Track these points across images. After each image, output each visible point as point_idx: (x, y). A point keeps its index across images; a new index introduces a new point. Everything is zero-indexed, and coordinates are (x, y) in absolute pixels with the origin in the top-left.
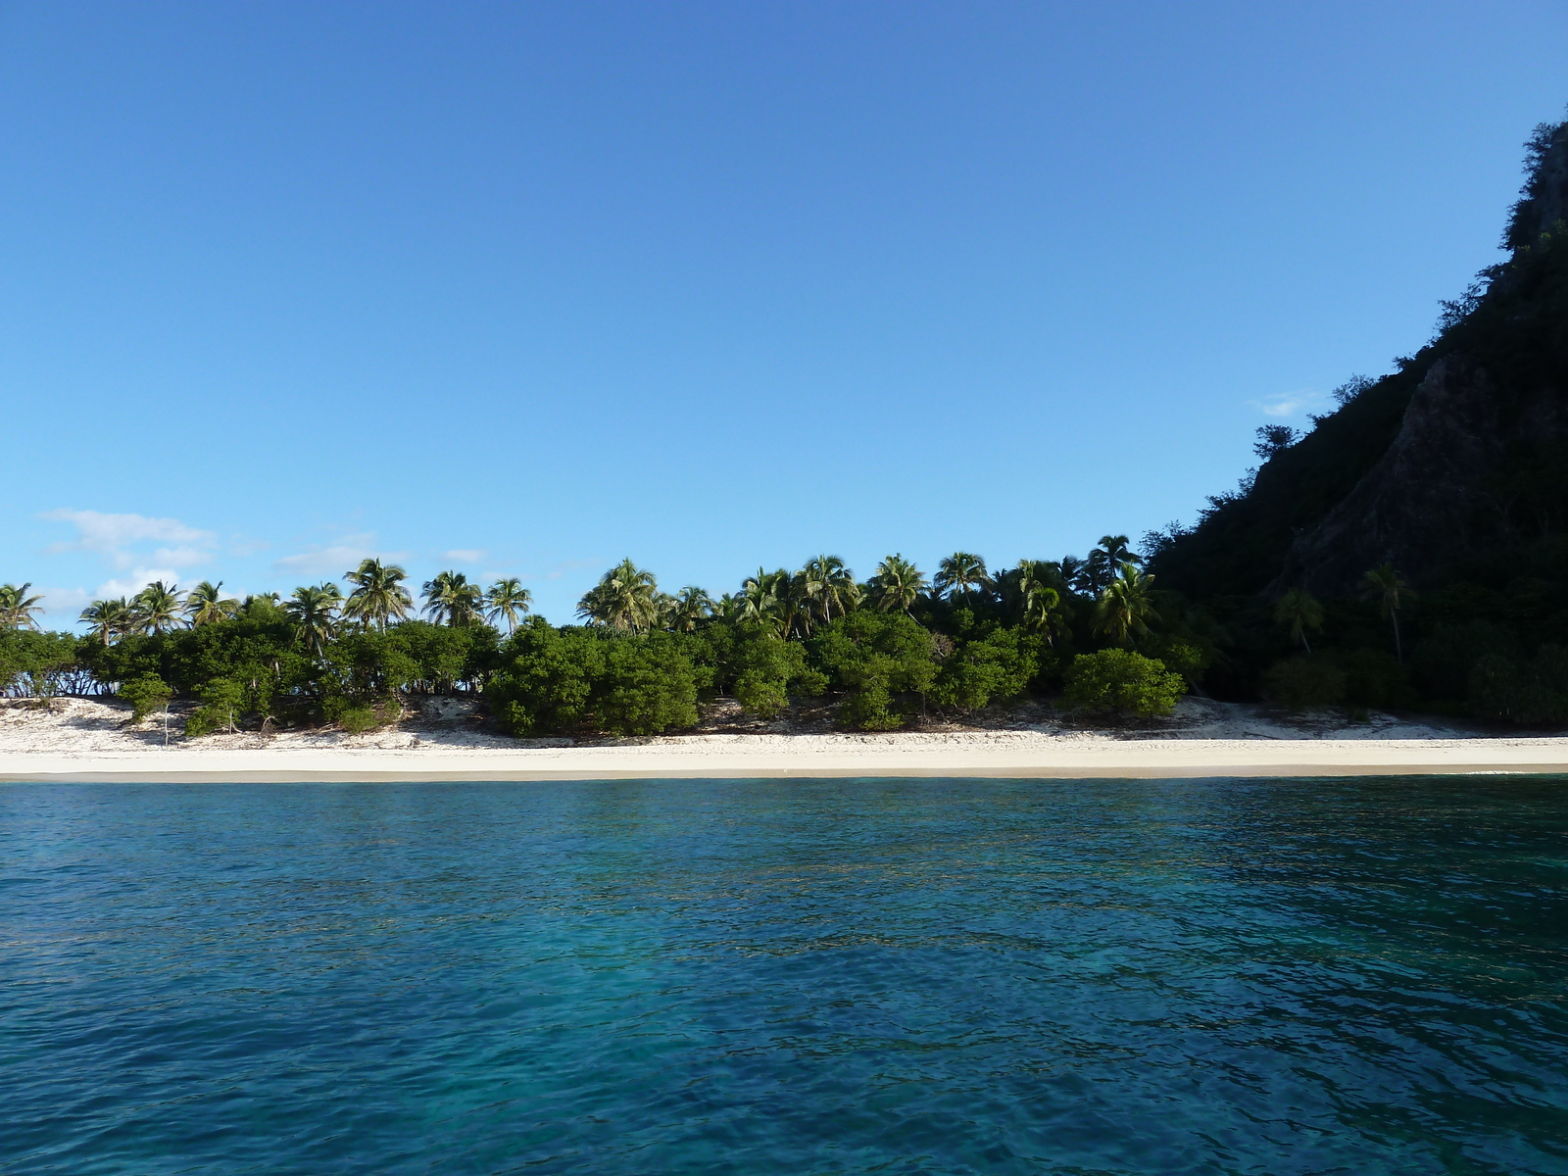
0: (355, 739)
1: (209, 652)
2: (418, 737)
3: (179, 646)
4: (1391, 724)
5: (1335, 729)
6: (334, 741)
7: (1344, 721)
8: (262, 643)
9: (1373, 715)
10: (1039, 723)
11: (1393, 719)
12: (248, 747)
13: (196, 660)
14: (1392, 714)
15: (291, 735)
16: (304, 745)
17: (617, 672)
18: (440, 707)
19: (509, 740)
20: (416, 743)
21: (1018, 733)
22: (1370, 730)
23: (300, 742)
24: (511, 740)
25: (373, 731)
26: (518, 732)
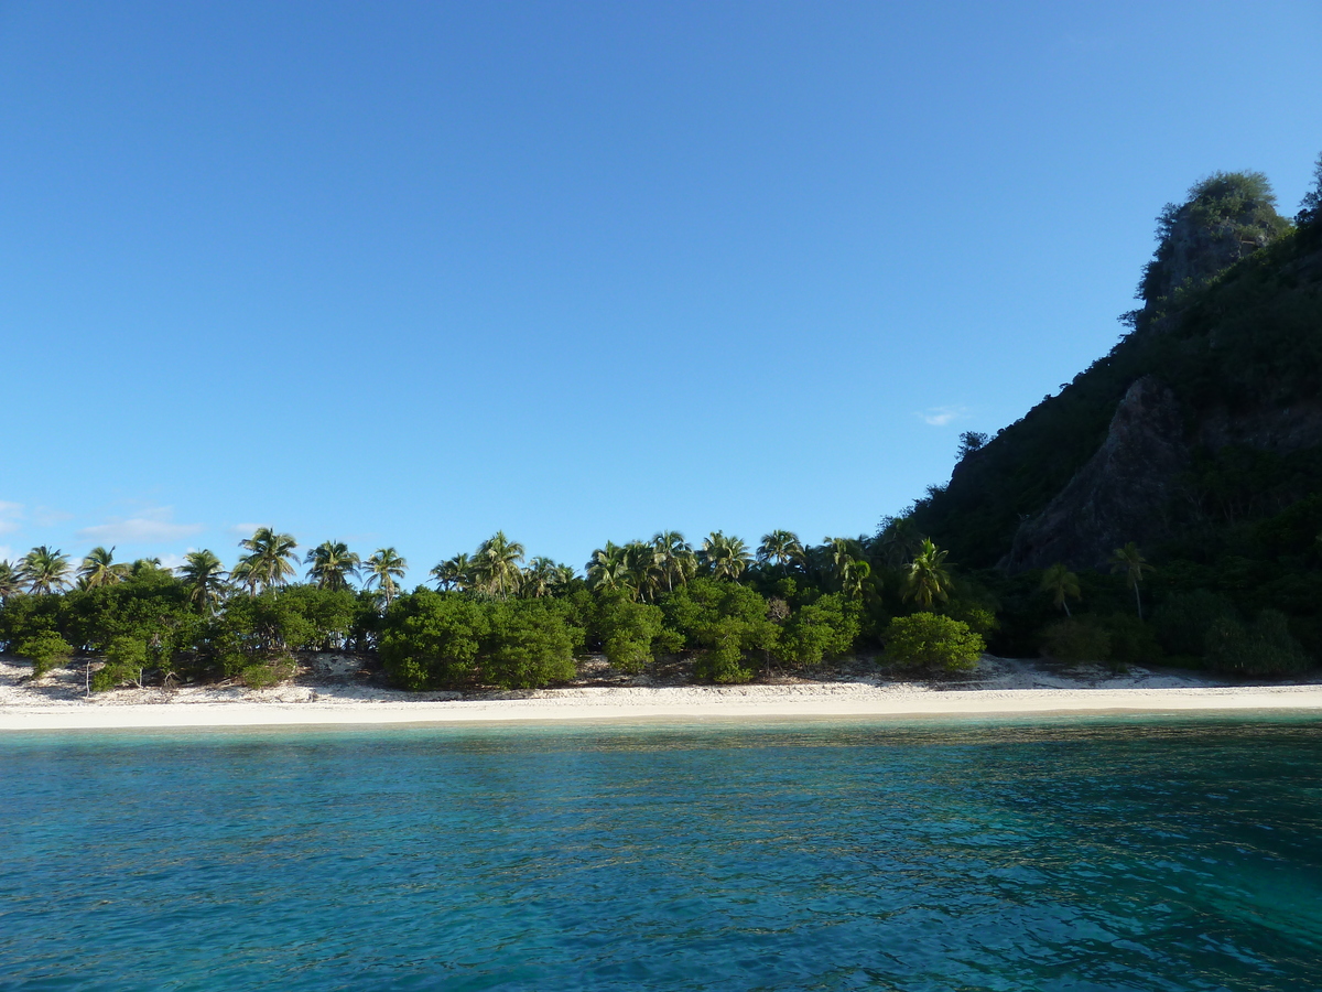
0: (255, 694)
1: (107, 612)
2: (315, 691)
3: (74, 606)
4: (1147, 675)
5: (1104, 680)
6: (235, 695)
7: (1108, 673)
8: (159, 604)
9: (1130, 668)
10: (863, 676)
11: (1147, 672)
12: (152, 701)
13: (95, 619)
14: (1144, 667)
15: (193, 690)
16: (207, 699)
17: (502, 633)
18: (330, 663)
19: (402, 694)
20: (315, 697)
21: (849, 684)
22: (1132, 681)
23: (203, 696)
24: (405, 693)
25: (272, 685)
26: (412, 686)
